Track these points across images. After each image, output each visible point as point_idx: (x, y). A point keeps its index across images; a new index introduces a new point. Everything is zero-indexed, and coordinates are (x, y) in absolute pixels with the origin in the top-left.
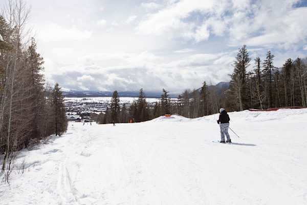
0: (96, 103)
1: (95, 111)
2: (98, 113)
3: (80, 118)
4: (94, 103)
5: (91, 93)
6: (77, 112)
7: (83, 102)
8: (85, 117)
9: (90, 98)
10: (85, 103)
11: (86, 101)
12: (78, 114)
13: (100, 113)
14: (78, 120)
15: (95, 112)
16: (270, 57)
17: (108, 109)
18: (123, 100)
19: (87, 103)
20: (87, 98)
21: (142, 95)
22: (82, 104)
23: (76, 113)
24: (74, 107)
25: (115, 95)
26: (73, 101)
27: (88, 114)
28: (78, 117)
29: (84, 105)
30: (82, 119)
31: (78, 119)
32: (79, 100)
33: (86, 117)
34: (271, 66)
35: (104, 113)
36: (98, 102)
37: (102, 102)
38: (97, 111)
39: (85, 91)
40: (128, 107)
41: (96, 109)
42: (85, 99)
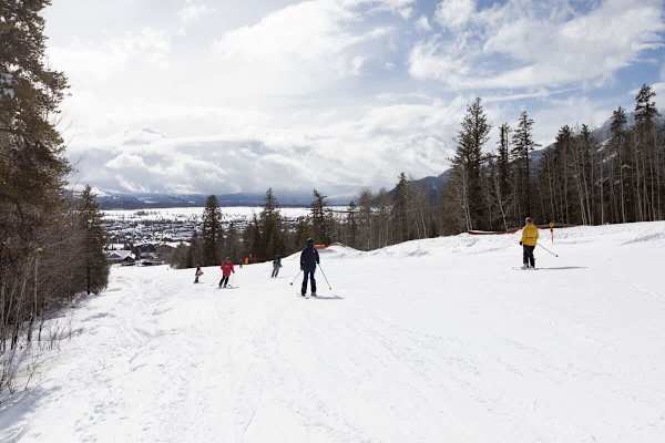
0: (169, 222)
1: (166, 239)
2: (174, 245)
3: (133, 256)
4: (163, 222)
5: (154, 197)
6: (124, 243)
7: (138, 219)
8: (143, 254)
9: (153, 210)
10: (143, 223)
11: (144, 218)
12: (127, 249)
13: (179, 243)
14: (129, 262)
15: (167, 243)
16: (526, 123)
17: (195, 235)
18: (229, 214)
19: (147, 223)
20: (145, 210)
21: (270, 201)
22: (135, 225)
23: (122, 246)
24: (116, 232)
25: (212, 203)
26: (116, 218)
27: (152, 248)
28: (129, 254)
29: (140, 226)
30: (137, 259)
31: (128, 259)
32: (128, 214)
33: (146, 254)
34: (528, 142)
35: (188, 244)
36: (173, 219)
37: (183, 219)
38: (171, 241)
39: (141, 195)
40: (241, 229)
41: (168, 236)
42: (143, 213)
